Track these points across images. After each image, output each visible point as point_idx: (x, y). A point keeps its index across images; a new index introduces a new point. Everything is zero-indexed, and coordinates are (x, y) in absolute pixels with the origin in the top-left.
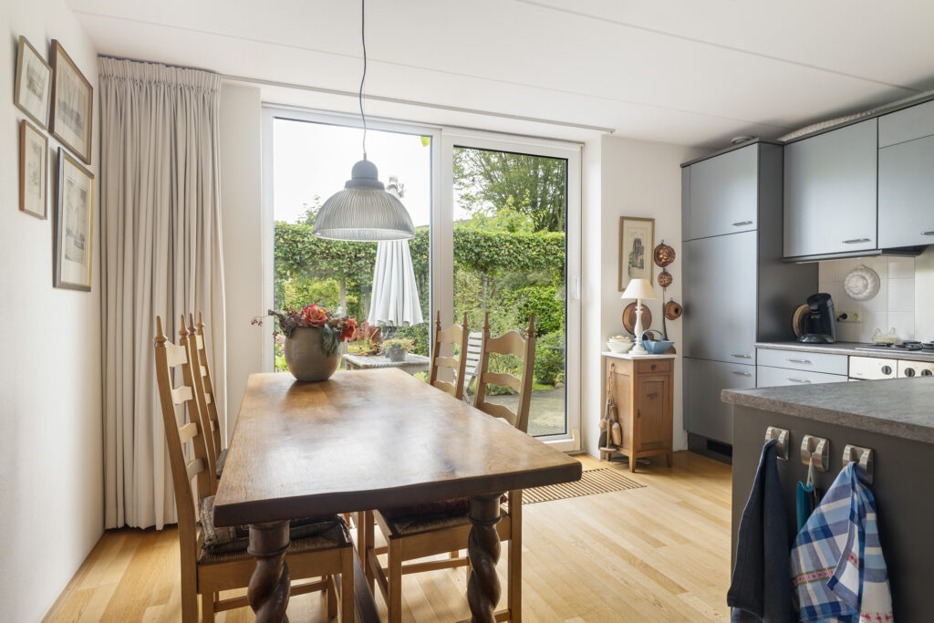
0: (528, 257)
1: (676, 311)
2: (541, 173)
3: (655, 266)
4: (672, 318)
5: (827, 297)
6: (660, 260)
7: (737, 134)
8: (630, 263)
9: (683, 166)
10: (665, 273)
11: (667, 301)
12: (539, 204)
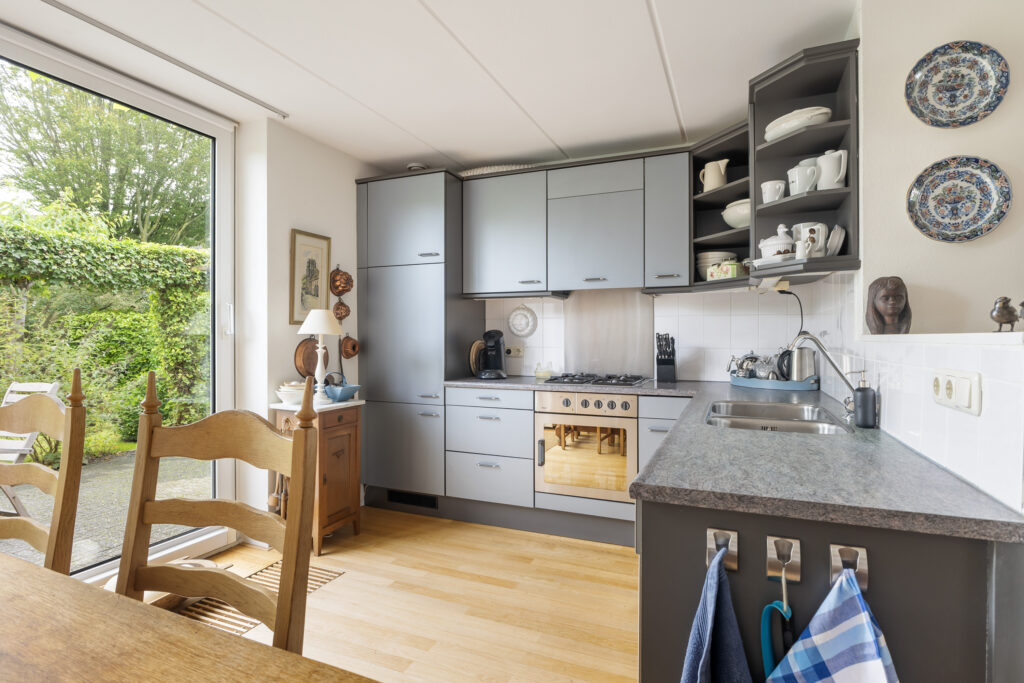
0: (111, 272)
1: (354, 348)
2: (113, 170)
3: (331, 295)
4: (348, 356)
5: (499, 334)
6: (337, 287)
7: (414, 160)
8: (303, 289)
9: (359, 182)
10: (341, 304)
11: (343, 336)
12: (111, 207)
